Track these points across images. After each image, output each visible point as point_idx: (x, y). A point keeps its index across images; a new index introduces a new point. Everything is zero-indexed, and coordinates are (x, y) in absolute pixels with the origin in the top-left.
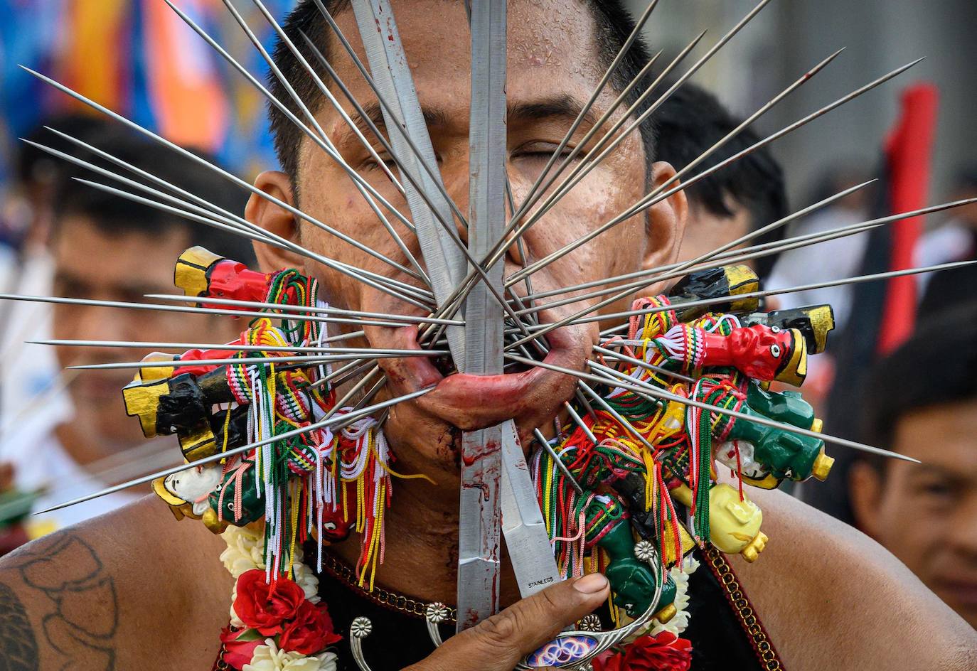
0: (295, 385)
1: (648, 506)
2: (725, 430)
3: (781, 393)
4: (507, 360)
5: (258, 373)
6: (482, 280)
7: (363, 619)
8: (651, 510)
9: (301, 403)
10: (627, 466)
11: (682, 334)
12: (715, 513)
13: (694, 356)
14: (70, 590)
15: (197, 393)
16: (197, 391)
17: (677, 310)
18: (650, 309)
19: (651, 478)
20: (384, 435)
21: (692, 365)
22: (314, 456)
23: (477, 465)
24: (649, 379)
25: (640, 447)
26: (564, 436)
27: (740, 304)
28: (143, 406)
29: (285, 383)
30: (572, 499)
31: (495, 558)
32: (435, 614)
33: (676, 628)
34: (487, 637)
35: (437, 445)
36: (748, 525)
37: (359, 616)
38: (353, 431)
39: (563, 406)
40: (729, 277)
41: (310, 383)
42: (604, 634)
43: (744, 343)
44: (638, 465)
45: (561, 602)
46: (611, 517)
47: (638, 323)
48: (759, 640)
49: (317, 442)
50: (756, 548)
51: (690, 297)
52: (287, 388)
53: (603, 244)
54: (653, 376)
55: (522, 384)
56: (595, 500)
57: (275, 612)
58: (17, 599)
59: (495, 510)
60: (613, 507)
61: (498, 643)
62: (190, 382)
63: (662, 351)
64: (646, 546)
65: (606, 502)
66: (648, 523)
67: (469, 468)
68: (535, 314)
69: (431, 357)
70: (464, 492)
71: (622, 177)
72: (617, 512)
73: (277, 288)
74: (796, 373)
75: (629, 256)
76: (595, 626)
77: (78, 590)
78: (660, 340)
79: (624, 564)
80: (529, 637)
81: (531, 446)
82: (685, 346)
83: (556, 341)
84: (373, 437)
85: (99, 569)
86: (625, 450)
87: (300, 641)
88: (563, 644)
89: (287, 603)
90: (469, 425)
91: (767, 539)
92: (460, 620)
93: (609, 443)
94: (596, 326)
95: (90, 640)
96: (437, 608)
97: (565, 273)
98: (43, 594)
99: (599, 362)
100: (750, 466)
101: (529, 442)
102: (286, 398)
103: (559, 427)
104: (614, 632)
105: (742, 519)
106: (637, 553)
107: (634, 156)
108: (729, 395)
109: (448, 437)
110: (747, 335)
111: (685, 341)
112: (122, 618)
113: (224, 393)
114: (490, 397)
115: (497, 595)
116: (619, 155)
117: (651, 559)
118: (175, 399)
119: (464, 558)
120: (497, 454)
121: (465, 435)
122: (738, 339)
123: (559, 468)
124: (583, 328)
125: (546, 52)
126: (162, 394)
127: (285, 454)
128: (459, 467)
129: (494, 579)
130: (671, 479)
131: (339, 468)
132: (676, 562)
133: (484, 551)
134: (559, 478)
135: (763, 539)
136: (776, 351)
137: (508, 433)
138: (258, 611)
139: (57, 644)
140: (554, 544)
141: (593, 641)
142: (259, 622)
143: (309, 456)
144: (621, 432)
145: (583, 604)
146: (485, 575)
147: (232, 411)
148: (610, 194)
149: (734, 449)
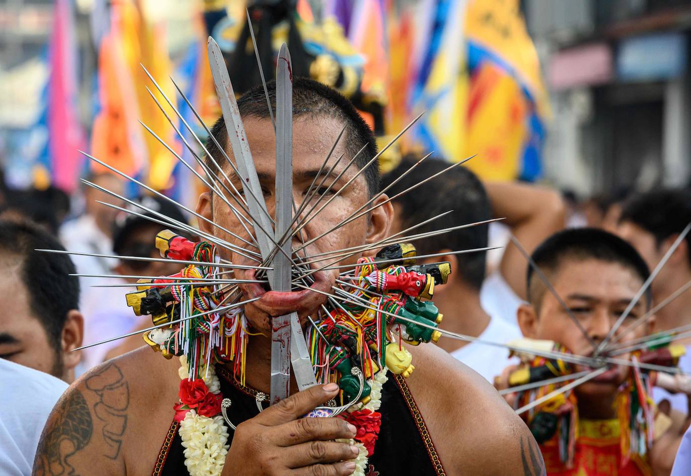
0: (202, 294)
1: (358, 352)
2: (392, 319)
3: (424, 302)
4: (293, 286)
5: (185, 289)
6: (280, 251)
7: (227, 399)
8: (359, 354)
9: (205, 302)
10: (348, 334)
11: (376, 275)
12: (388, 356)
13: (381, 285)
14: (108, 389)
15: (159, 297)
16: (158, 296)
17: (377, 264)
18: (364, 263)
19: (360, 340)
20: (245, 316)
21: (381, 289)
22: (209, 326)
23: (279, 332)
24: (362, 295)
25: (355, 325)
26: (323, 319)
27: (408, 261)
28: (134, 302)
29: (198, 293)
30: (325, 348)
31: (288, 373)
32: (260, 398)
33: (373, 408)
34: (281, 409)
35: (263, 322)
36: (403, 362)
37: (225, 398)
38: (231, 315)
39: (320, 307)
40: (403, 249)
41: (210, 292)
42: (336, 408)
43: (404, 279)
44: (354, 333)
45: (316, 394)
46: (341, 357)
47: (359, 269)
48: (415, 413)
49: (211, 320)
50: (408, 372)
51: (384, 258)
52: (199, 295)
53: (343, 233)
54: (364, 293)
55: (299, 296)
56: (335, 349)
57: (195, 397)
58: (83, 397)
59: (288, 351)
60: (342, 352)
61: (286, 412)
62: (156, 292)
63: (367, 282)
64: (356, 369)
65: (339, 350)
66: (357, 359)
67: (276, 333)
68: (308, 265)
69: (261, 284)
70: (273, 344)
71: (355, 203)
72: (344, 355)
73: (198, 250)
74: (428, 293)
75: (356, 239)
76: (334, 404)
77: (112, 389)
78: (367, 277)
79: (347, 377)
80: (300, 410)
81: (306, 324)
82: (377, 281)
83: (317, 277)
84: (240, 317)
85: (122, 379)
86: (348, 327)
87: (205, 411)
88: (317, 412)
89: (201, 393)
90: (274, 314)
91: (414, 368)
92: (272, 400)
93: (341, 323)
94: (338, 271)
95: (116, 412)
96: (261, 395)
97: (324, 247)
98: (94, 393)
99: (339, 287)
100: (405, 335)
101: (305, 322)
102: (198, 300)
103: (320, 315)
104: (340, 408)
105: (401, 359)
106: (352, 372)
107: (362, 193)
108: (394, 303)
109: (268, 319)
110: (405, 277)
111: (377, 279)
112: (131, 400)
113: (170, 297)
114: (283, 302)
115: (289, 389)
116: (353, 193)
117: (358, 375)
118: (148, 299)
119: (273, 373)
120: (289, 326)
121: (273, 318)
122: (402, 278)
123: (319, 334)
124: (331, 272)
125: (319, 146)
126: (143, 297)
127: (196, 325)
128: (271, 332)
129: (287, 382)
130: (369, 340)
131: (224, 331)
132: (370, 377)
133: (283, 370)
134: (319, 339)
135: (412, 368)
136: (418, 283)
137: (294, 318)
138: (189, 397)
139: (100, 416)
140: (315, 368)
141: (330, 411)
142: (189, 401)
143: (207, 326)
144: (348, 318)
145: (326, 396)
146: (283, 380)
147: (176, 305)
148: (348, 211)
149: (398, 327)
